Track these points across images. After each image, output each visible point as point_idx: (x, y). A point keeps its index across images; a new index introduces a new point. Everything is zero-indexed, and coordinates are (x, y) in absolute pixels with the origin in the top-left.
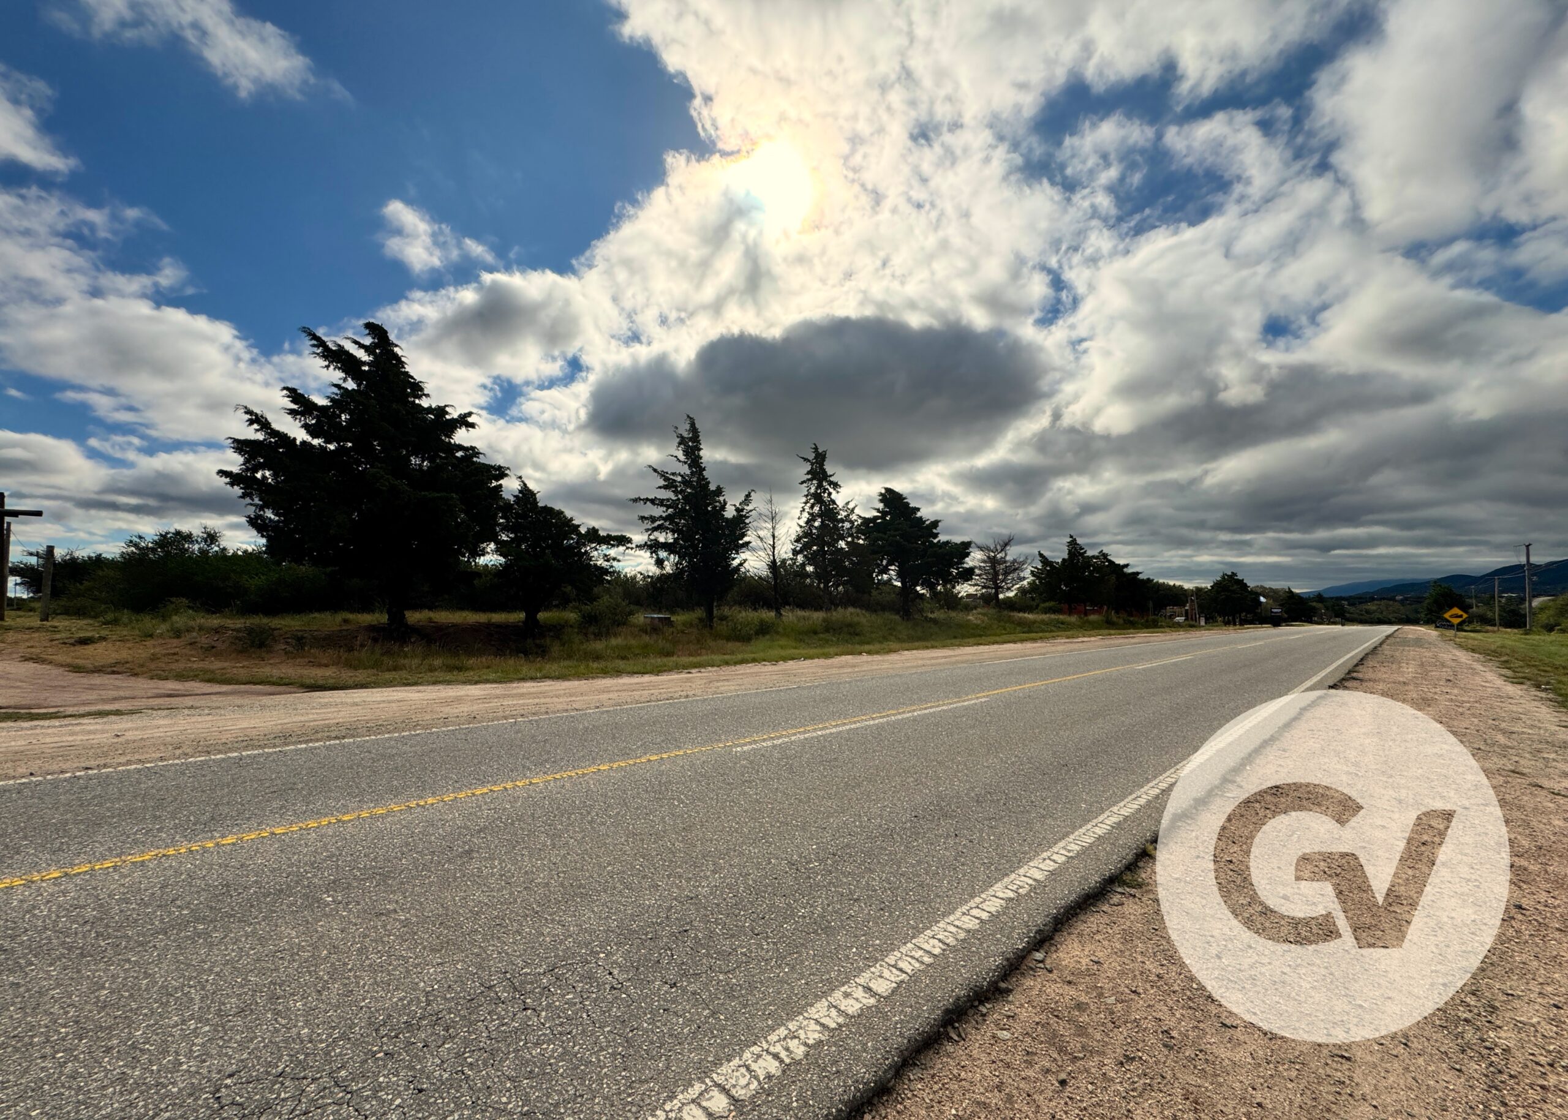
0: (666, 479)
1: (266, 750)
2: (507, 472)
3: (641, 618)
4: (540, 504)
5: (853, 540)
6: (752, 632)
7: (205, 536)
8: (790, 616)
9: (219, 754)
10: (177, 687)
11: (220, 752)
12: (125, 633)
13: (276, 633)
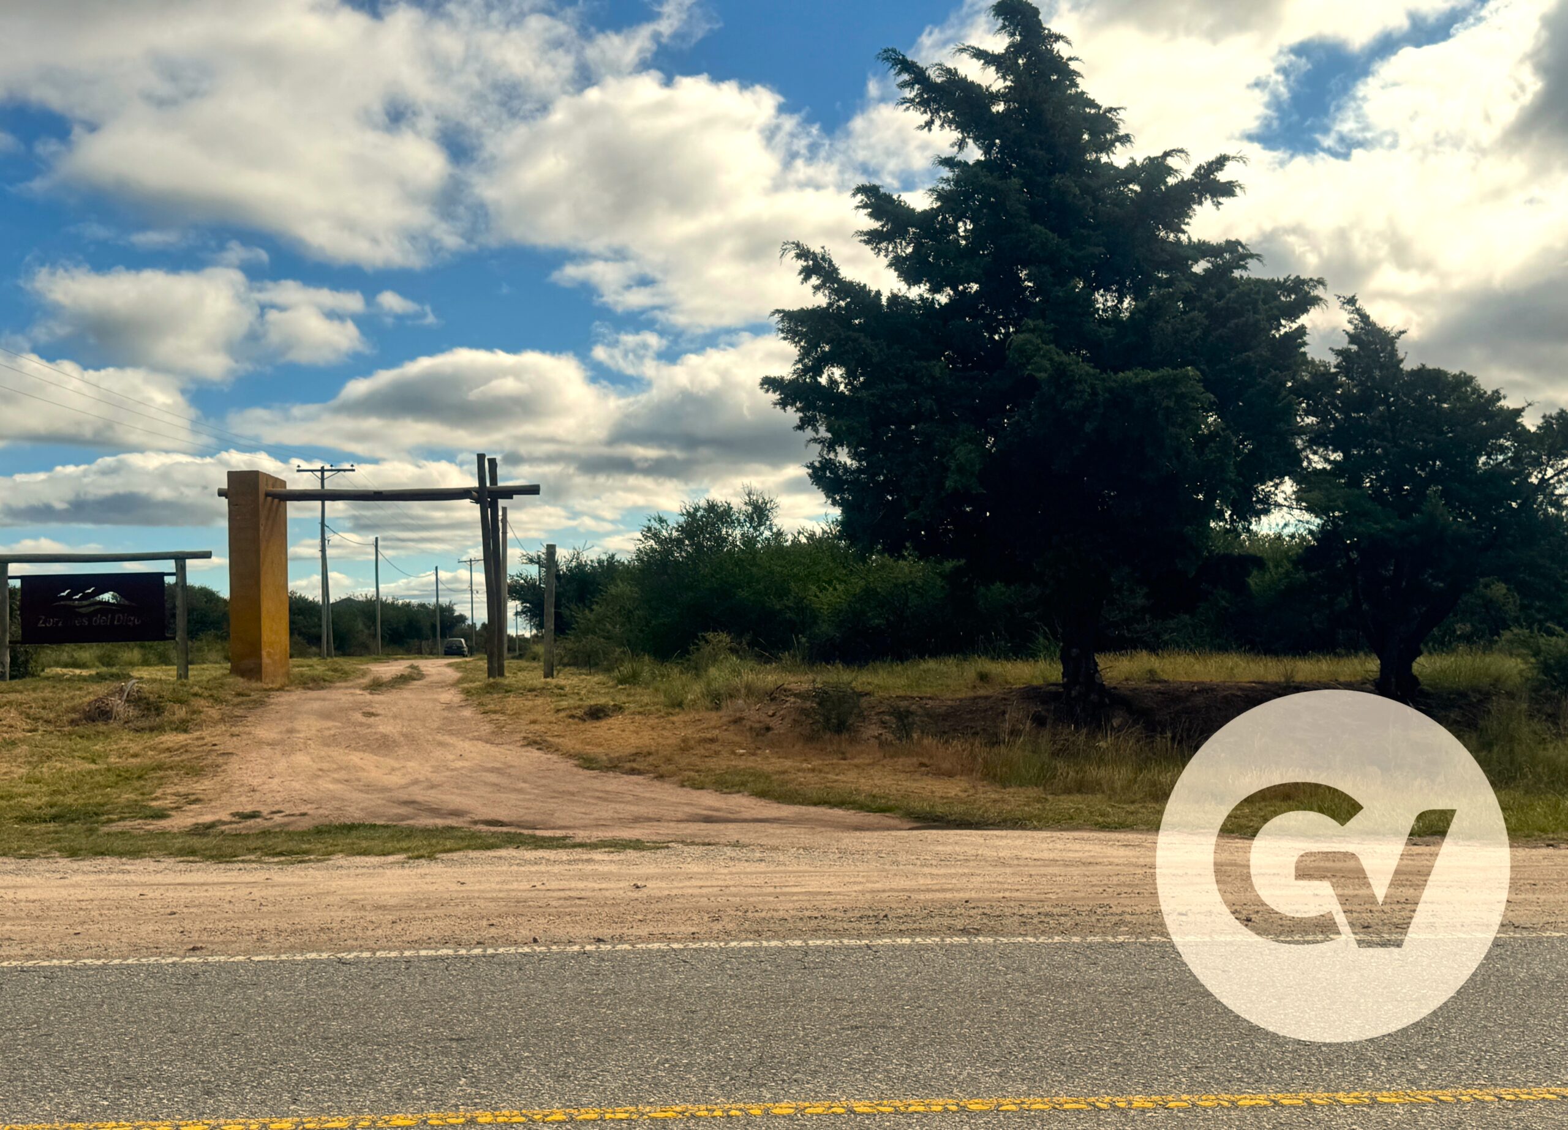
1: (846, 941)
2: (1319, 292)
4: (1408, 366)
7: (750, 509)
9: (773, 938)
10: (717, 804)
11: (776, 935)
12: (646, 699)
13: (864, 702)
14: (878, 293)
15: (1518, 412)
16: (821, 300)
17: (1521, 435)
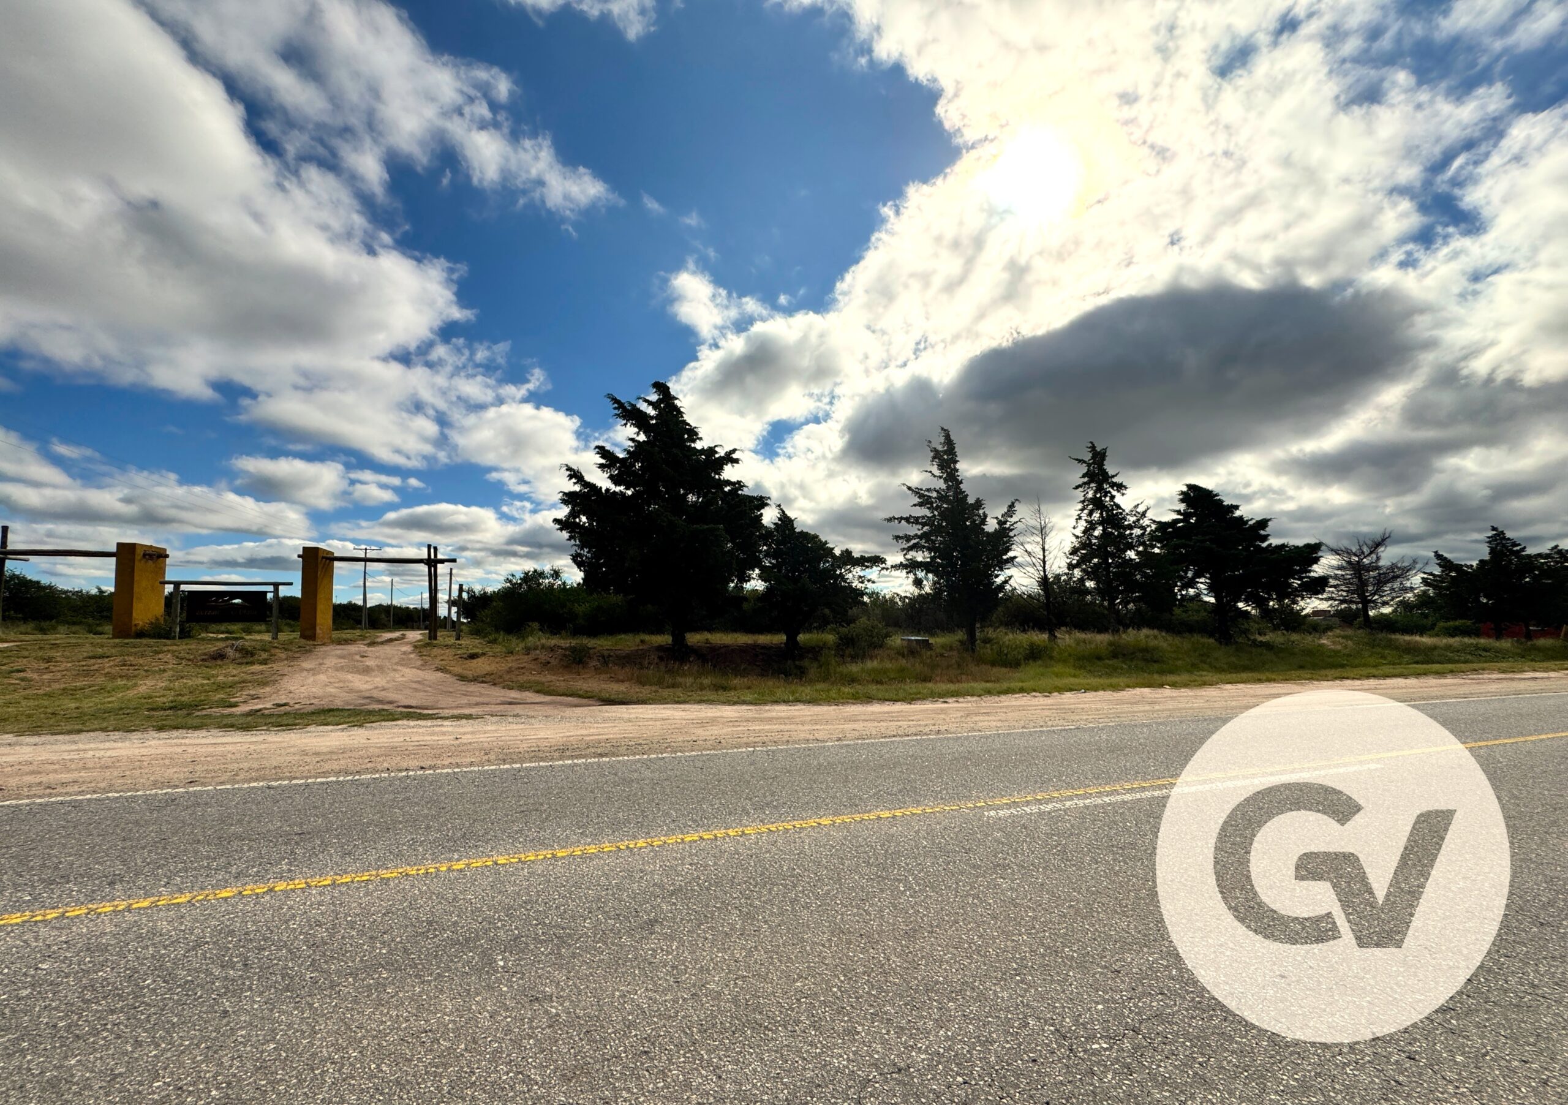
0: (921, 496)
1: (542, 763)
2: (768, 501)
3: (898, 640)
4: (797, 530)
5: (1145, 549)
6: (1020, 656)
7: (552, 573)
8: (1067, 638)
9: (508, 763)
11: (510, 762)
12: (497, 651)
13: (591, 651)
14: (601, 488)
15: (833, 549)
16: (577, 488)
17: (834, 556)
